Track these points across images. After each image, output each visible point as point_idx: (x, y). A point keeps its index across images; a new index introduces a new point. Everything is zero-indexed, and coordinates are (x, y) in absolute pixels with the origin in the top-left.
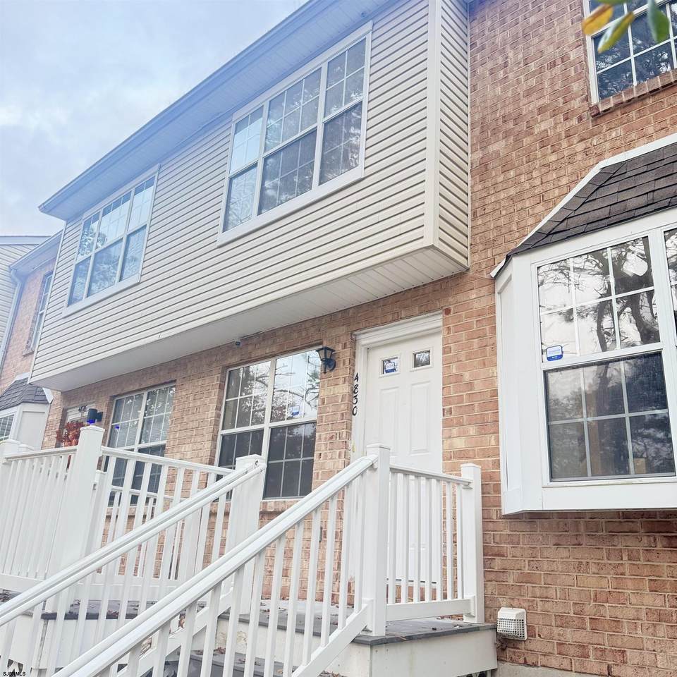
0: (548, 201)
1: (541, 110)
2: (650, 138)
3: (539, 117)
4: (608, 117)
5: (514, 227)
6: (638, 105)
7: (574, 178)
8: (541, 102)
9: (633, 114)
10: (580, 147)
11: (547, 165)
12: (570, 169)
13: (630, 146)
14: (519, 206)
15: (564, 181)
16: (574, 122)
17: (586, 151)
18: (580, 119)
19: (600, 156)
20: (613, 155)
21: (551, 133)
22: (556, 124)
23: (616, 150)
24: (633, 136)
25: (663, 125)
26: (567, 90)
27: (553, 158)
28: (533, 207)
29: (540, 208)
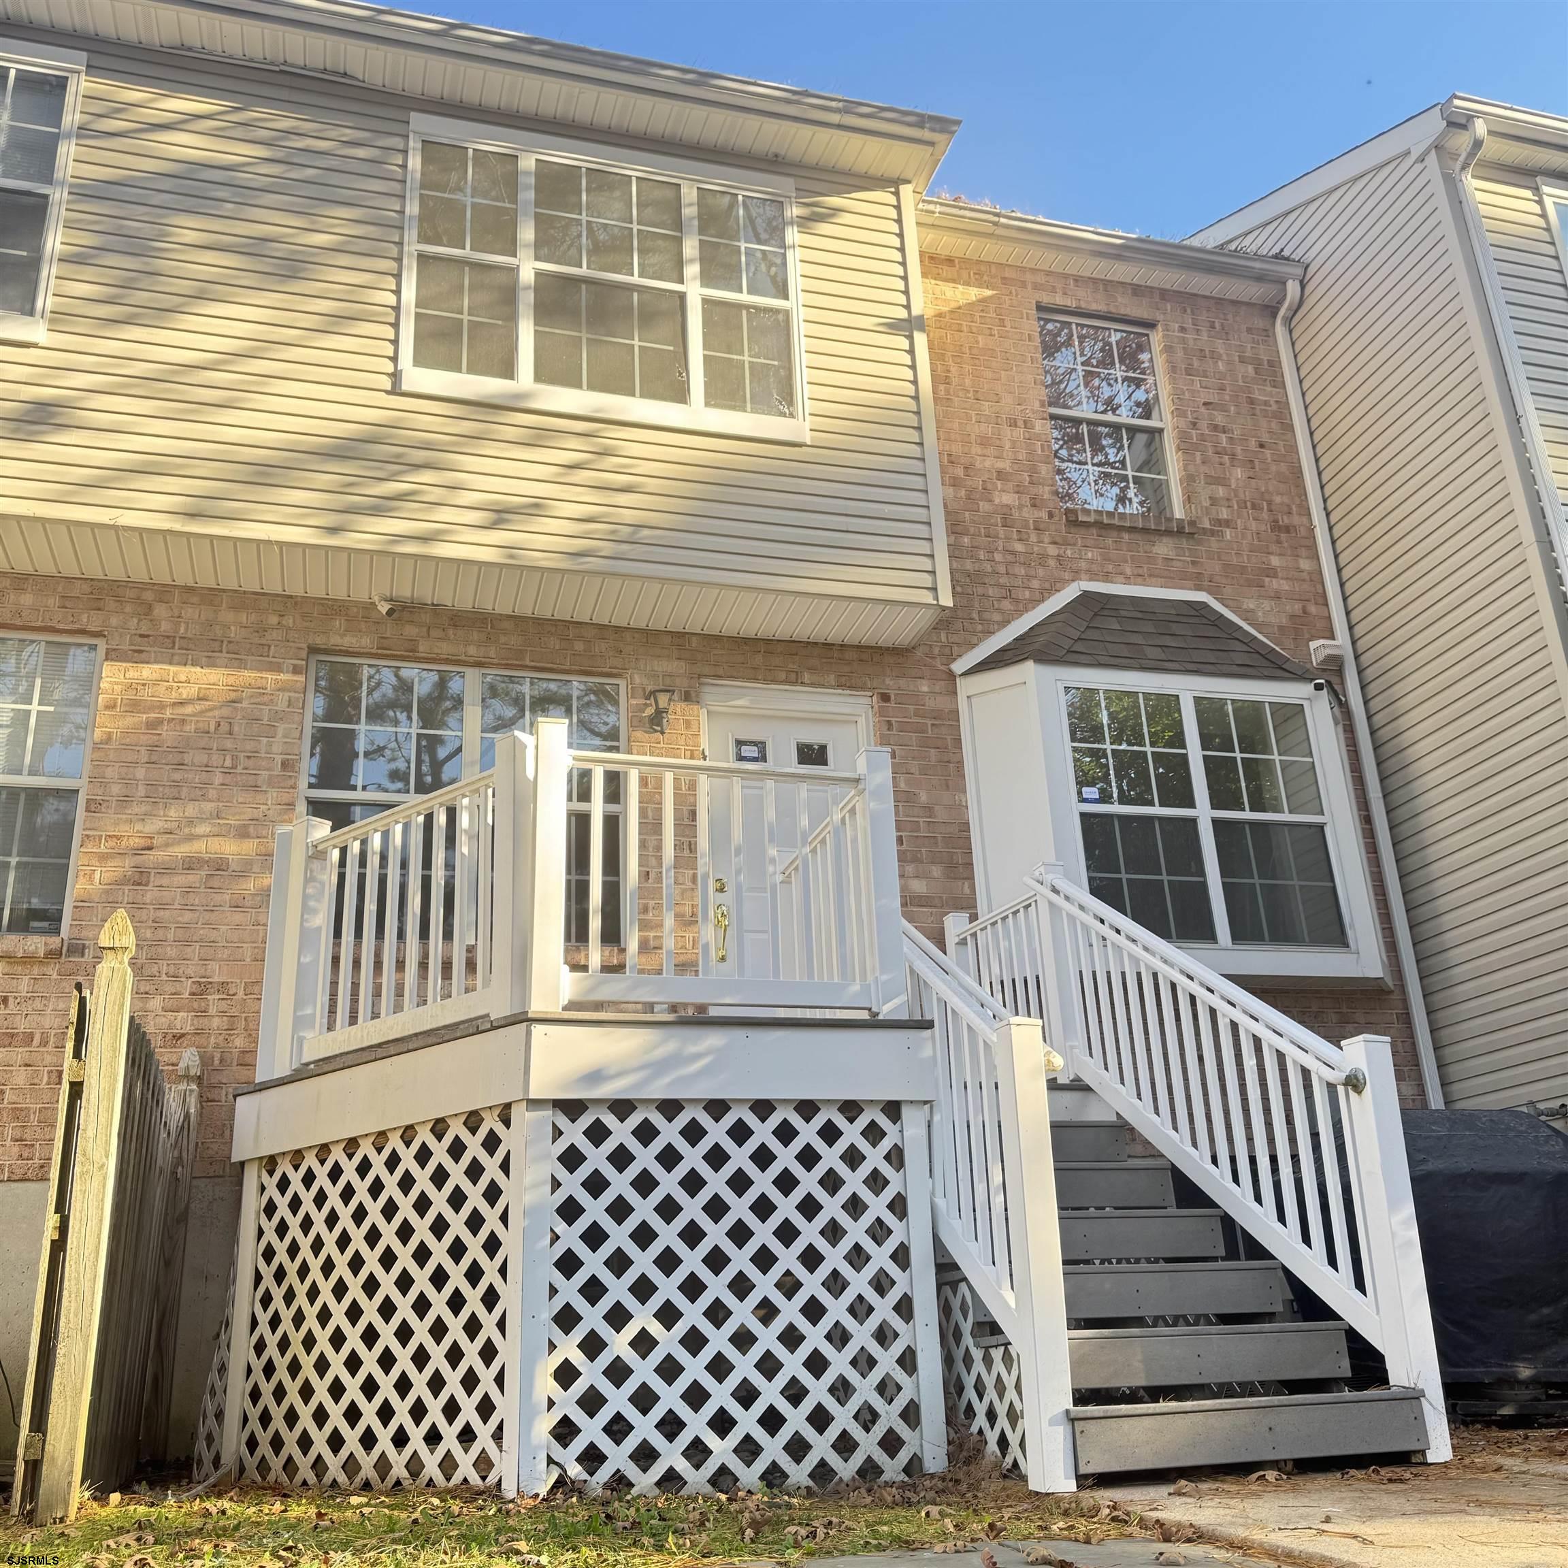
0: (1017, 601)
1: (1001, 475)
2: (1128, 581)
3: (999, 483)
4: (1083, 531)
5: (975, 615)
6: (1115, 534)
7: (1047, 585)
8: (1000, 465)
9: (1109, 542)
10: (1052, 550)
11: (1013, 553)
12: (1041, 572)
13: (1107, 578)
14: (980, 590)
15: (1035, 584)
16: (1044, 515)
17: (1059, 558)
18: (1051, 515)
19: (1076, 575)
20: (1091, 580)
21: (1016, 514)
22: (1021, 507)
23: (1093, 577)
24: (1110, 568)
25: (1140, 571)
26: (1033, 470)
27: (1019, 547)
28: (1000, 599)
29: (1006, 605)
